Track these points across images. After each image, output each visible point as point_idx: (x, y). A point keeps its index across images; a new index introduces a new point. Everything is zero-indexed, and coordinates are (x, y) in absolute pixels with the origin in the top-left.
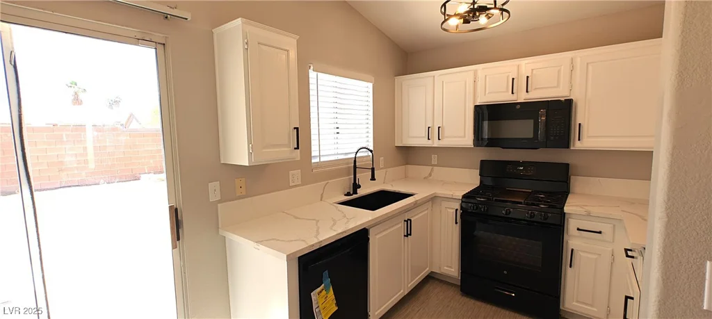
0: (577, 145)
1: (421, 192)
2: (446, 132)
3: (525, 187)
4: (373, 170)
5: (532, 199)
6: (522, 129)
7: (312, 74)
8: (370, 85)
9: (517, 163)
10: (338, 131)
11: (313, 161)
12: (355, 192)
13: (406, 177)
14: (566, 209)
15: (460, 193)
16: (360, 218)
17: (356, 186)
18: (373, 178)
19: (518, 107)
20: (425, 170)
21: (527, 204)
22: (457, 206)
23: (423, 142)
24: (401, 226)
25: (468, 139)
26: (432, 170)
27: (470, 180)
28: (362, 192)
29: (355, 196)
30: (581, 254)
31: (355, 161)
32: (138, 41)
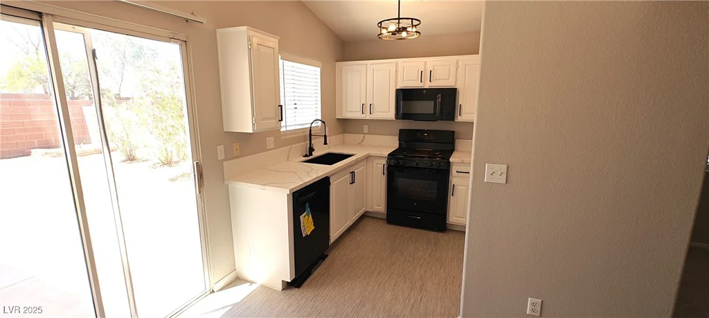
0: (459, 119)
1: (359, 153)
2: (376, 108)
3: (429, 148)
4: (325, 137)
5: (432, 155)
6: (427, 107)
7: (281, 62)
8: (319, 69)
9: (423, 131)
10: (295, 106)
11: (282, 130)
12: (311, 154)
13: (344, 143)
14: (451, 160)
15: (386, 153)
16: (321, 171)
17: (311, 150)
18: (325, 143)
19: (425, 92)
20: (359, 137)
21: (429, 158)
22: (384, 162)
23: (359, 116)
24: (348, 176)
25: (390, 114)
26: (364, 137)
27: (391, 144)
28: (316, 154)
29: (311, 157)
30: (459, 187)
31: (310, 130)
32: (171, 39)
